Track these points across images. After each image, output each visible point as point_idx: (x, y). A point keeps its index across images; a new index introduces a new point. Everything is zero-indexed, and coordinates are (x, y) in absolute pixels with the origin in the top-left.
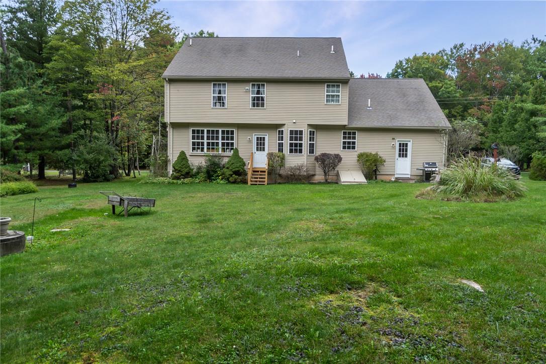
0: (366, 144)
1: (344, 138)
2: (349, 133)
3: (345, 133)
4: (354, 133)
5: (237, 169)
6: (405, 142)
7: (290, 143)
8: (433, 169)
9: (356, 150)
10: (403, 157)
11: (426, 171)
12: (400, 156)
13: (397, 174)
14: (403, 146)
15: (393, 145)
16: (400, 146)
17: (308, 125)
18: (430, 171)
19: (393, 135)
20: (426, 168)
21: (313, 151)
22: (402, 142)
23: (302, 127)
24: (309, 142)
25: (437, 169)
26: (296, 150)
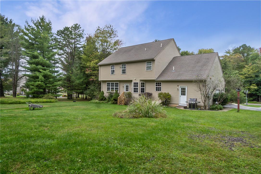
0: (165, 89)
1: (156, 86)
2: (158, 83)
3: (156, 83)
4: (160, 83)
5: (114, 98)
6: (184, 88)
7: (134, 88)
8: (193, 102)
9: (161, 91)
10: (183, 95)
11: (189, 103)
12: (182, 95)
13: (180, 104)
14: (183, 90)
15: (178, 89)
16: (182, 89)
17: (140, 80)
18: (191, 103)
19: (178, 84)
20: (189, 101)
21: (144, 92)
22: (183, 88)
23: (138, 81)
24: (141, 88)
25: (194, 102)
26: (136, 91)
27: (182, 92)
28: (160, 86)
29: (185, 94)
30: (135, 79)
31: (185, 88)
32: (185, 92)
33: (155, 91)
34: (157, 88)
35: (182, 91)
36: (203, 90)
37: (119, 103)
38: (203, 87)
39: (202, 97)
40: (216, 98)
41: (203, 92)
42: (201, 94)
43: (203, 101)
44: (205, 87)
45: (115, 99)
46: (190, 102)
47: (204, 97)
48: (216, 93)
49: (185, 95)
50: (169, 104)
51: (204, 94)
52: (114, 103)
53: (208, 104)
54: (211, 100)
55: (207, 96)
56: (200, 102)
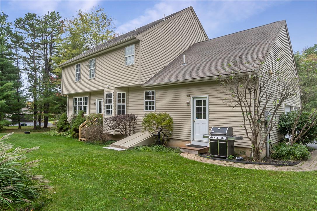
1: (146, 98)
2: (150, 93)
3: (146, 93)
4: (153, 93)
6: (202, 99)
7: (106, 105)
8: (220, 138)
9: (155, 110)
10: (201, 118)
11: (211, 140)
12: (197, 118)
13: (194, 140)
14: (201, 105)
15: (188, 103)
16: (197, 105)
17: (116, 88)
18: (216, 140)
19: (189, 91)
20: (212, 135)
21: (123, 112)
22: (201, 101)
23: (112, 91)
24: (117, 104)
25: (225, 138)
26: (109, 111)
27: (197, 111)
28: (153, 98)
29: (205, 115)
30: (108, 86)
31: (204, 101)
32: (205, 111)
33: (144, 110)
34: (147, 103)
35: (197, 109)
36: (248, 100)
37: (81, 138)
38: (248, 92)
39: (247, 123)
40: (286, 125)
41: (249, 107)
42: (243, 114)
43: (251, 135)
44: (255, 93)
45: (76, 128)
46: (213, 137)
47: (252, 124)
48: (286, 113)
49: (205, 118)
50: (171, 141)
51: (250, 113)
52: (74, 137)
53: (266, 142)
54: (274, 132)
55: (262, 119)
56: (241, 138)
